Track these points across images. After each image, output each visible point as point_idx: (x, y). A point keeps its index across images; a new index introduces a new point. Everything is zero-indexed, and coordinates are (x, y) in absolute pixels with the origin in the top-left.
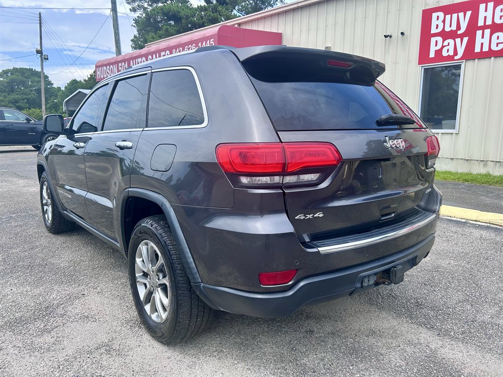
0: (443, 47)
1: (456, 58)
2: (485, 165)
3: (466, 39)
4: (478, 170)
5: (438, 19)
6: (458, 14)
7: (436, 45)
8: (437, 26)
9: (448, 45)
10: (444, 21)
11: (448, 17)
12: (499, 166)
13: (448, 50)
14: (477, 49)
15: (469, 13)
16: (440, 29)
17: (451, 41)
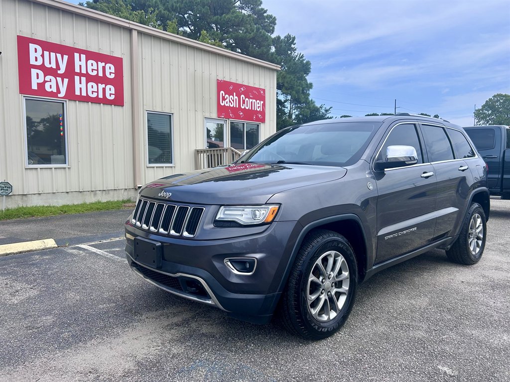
0: (45, 82)
1: (59, 95)
2: (95, 195)
3: (66, 81)
4: (90, 199)
5: (36, 51)
6: (56, 55)
7: (38, 78)
8: (36, 58)
9: (50, 81)
10: (43, 56)
11: (46, 53)
12: (105, 194)
13: (51, 86)
14: (77, 93)
15: (66, 57)
16: (39, 63)
17: (53, 78)
